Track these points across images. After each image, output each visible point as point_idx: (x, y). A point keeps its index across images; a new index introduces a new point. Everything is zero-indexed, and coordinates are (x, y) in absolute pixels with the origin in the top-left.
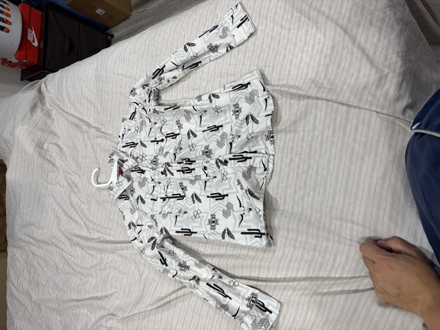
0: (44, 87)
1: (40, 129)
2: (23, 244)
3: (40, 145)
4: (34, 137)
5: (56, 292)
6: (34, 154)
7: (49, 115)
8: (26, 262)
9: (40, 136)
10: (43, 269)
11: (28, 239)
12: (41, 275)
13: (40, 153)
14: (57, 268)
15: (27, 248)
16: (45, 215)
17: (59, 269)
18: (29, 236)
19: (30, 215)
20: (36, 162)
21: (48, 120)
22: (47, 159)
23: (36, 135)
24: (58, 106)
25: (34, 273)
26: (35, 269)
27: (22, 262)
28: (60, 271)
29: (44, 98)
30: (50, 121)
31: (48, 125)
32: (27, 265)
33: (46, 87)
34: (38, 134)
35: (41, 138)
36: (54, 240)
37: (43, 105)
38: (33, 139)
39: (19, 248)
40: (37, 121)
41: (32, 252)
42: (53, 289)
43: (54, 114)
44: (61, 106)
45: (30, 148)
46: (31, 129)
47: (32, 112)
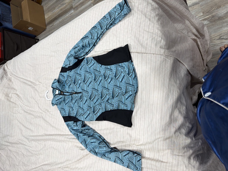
0: (6, 67)
1: (7, 87)
2: (4, 147)
3: (7, 95)
4: (4, 92)
5: (24, 167)
6: (5, 100)
7: (10, 80)
8: (7, 156)
9: (7, 91)
10: (16, 157)
11: (6, 144)
12: (15, 160)
13: (8, 99)
14: (23, 155)
15: (6, 149)
16: (14, 129)
17: (25, 155)
18: (7, 142)
19: (6, 131)
20: (6, 104)
21: (10, 83)
22: (12, 102)
23: (4, 90)
24: (15, 75)
25: (12, 161)
26: (12, 159)
27: (5, 156)
28: (25, 156)
29: (7, 72)
30: (11, 83)
31: (10, 85)
32: (8, 157)
33: (7, 67)
34: (6, 90)
35: (7, 92)
36: (20, 141)
37: (7, 76)
38: (3, 93)
39: (2, 149)
40: (5, 84)
41: (9, 150)
42: (22, 166)
43: (13, 79)
44: (16, 75)
45: (3, 97)
46: (2, 88)
47: (1, 80)
